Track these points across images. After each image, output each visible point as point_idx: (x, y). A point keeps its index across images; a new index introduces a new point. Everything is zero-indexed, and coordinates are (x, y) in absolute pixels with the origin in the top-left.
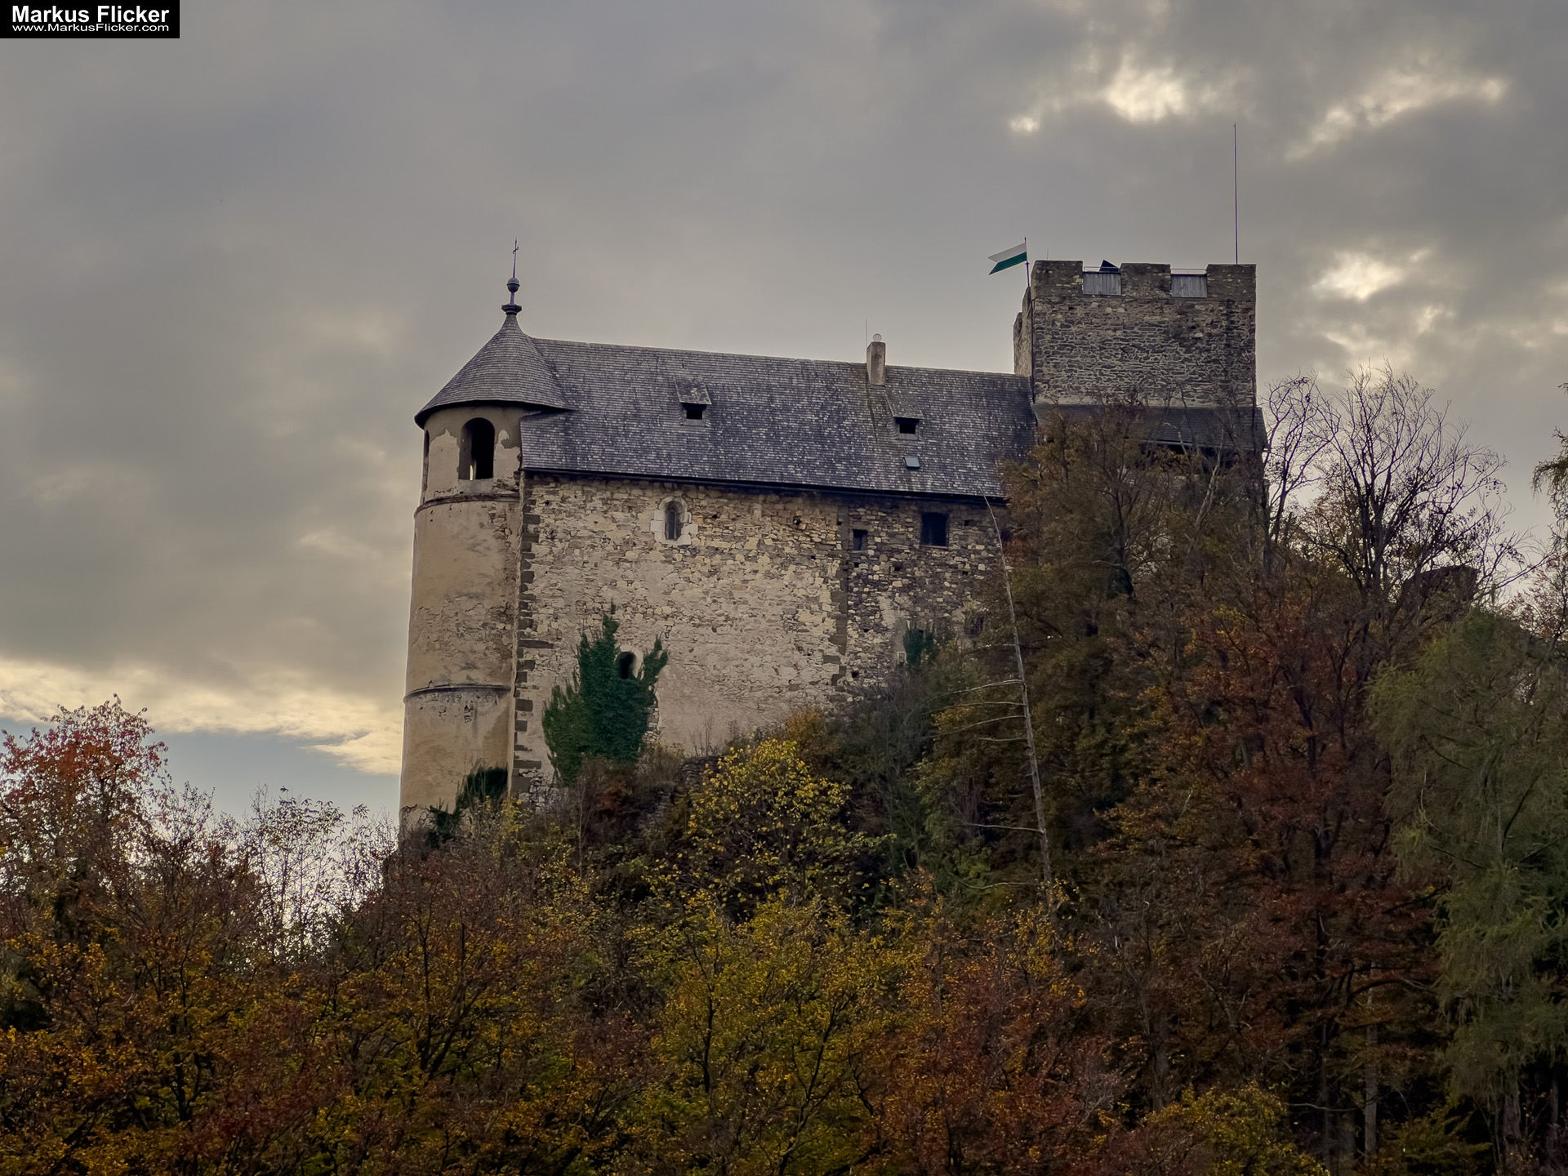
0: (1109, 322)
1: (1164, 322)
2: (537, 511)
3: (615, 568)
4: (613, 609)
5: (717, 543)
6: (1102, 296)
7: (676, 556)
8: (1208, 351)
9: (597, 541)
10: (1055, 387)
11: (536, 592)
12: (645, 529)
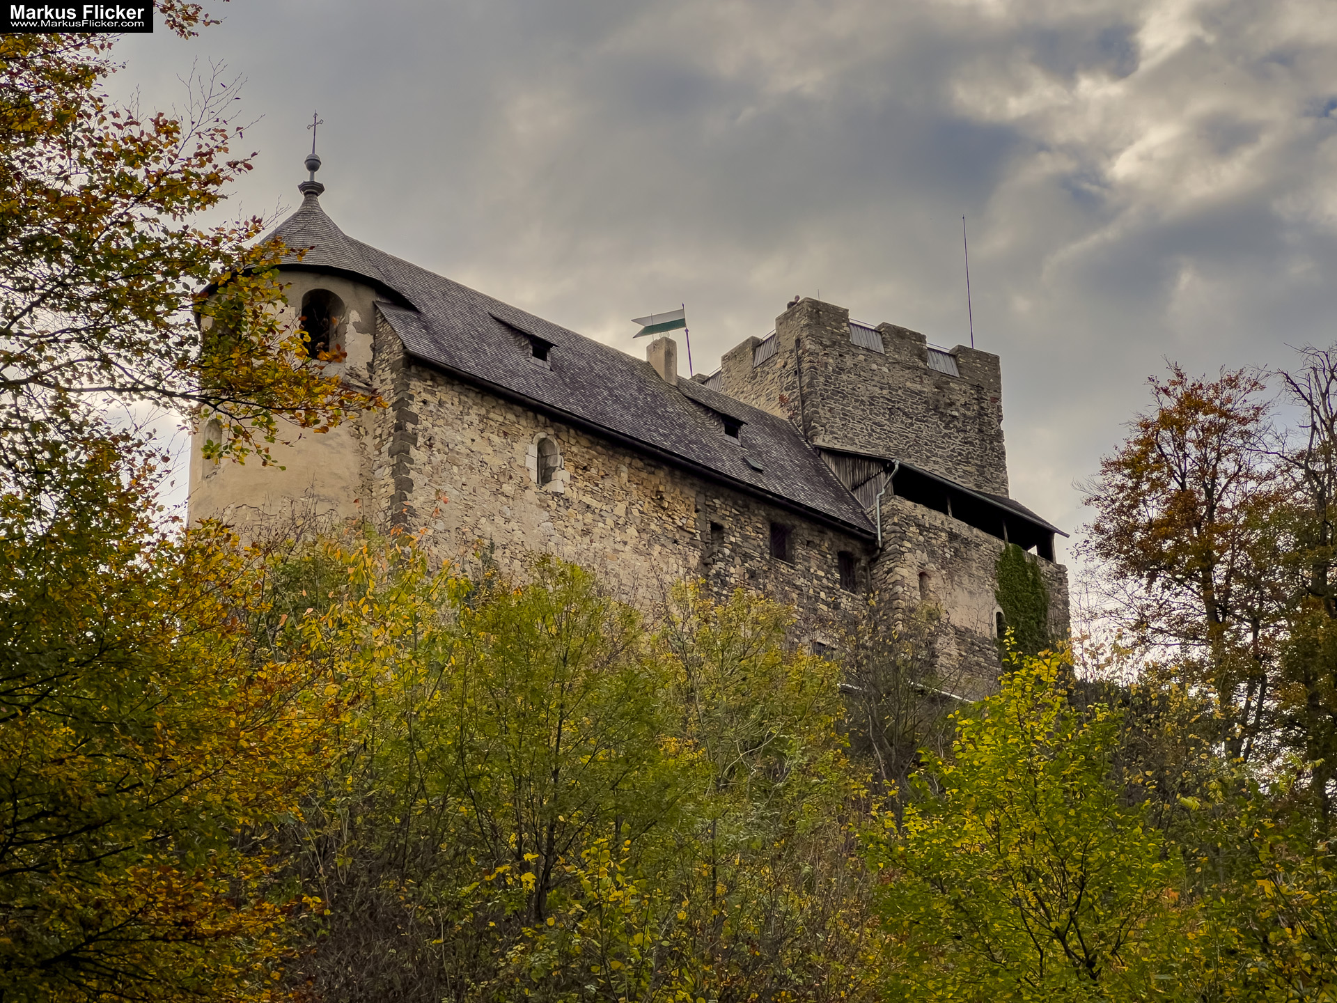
0: (876, 379)
1: (924, 392)
2: (415, 408)
3: (492, 499)
4: (492, 547)
5: (588, 499)
6: (868, 350)
7: (550, 502)
8: (965, 431)
9: (475, 461)
10: (832, 433)
11: (416, 505)
12: (520, 462)
